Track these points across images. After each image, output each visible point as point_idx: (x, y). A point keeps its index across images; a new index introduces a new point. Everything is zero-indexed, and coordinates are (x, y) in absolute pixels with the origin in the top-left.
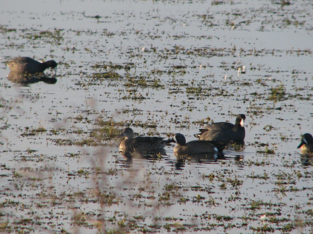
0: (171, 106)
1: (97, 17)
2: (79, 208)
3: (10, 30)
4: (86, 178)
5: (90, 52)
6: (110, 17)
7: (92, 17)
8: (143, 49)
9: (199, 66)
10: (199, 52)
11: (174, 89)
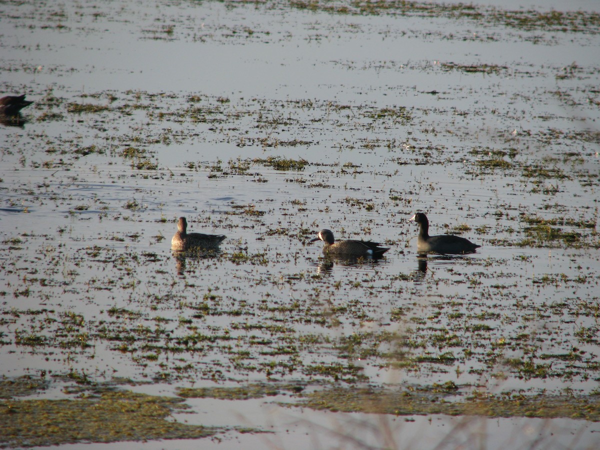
0: (595, 201)
1: (434, 93)
2: (574, 322)
3: (344, 107)
4: (557, 286)
5: (454, 134)
6: (449, 93)
7: (428, 93)
8: (515, 132)
9: (595, 154)
10: (582, 137)
11: (585, 181)
